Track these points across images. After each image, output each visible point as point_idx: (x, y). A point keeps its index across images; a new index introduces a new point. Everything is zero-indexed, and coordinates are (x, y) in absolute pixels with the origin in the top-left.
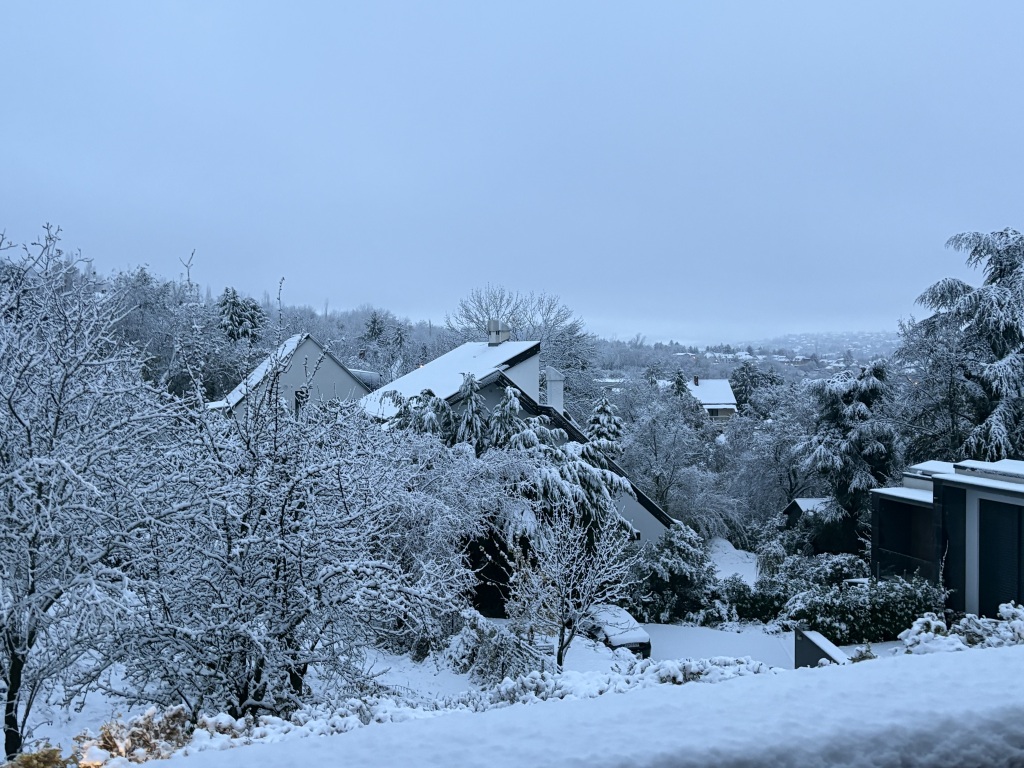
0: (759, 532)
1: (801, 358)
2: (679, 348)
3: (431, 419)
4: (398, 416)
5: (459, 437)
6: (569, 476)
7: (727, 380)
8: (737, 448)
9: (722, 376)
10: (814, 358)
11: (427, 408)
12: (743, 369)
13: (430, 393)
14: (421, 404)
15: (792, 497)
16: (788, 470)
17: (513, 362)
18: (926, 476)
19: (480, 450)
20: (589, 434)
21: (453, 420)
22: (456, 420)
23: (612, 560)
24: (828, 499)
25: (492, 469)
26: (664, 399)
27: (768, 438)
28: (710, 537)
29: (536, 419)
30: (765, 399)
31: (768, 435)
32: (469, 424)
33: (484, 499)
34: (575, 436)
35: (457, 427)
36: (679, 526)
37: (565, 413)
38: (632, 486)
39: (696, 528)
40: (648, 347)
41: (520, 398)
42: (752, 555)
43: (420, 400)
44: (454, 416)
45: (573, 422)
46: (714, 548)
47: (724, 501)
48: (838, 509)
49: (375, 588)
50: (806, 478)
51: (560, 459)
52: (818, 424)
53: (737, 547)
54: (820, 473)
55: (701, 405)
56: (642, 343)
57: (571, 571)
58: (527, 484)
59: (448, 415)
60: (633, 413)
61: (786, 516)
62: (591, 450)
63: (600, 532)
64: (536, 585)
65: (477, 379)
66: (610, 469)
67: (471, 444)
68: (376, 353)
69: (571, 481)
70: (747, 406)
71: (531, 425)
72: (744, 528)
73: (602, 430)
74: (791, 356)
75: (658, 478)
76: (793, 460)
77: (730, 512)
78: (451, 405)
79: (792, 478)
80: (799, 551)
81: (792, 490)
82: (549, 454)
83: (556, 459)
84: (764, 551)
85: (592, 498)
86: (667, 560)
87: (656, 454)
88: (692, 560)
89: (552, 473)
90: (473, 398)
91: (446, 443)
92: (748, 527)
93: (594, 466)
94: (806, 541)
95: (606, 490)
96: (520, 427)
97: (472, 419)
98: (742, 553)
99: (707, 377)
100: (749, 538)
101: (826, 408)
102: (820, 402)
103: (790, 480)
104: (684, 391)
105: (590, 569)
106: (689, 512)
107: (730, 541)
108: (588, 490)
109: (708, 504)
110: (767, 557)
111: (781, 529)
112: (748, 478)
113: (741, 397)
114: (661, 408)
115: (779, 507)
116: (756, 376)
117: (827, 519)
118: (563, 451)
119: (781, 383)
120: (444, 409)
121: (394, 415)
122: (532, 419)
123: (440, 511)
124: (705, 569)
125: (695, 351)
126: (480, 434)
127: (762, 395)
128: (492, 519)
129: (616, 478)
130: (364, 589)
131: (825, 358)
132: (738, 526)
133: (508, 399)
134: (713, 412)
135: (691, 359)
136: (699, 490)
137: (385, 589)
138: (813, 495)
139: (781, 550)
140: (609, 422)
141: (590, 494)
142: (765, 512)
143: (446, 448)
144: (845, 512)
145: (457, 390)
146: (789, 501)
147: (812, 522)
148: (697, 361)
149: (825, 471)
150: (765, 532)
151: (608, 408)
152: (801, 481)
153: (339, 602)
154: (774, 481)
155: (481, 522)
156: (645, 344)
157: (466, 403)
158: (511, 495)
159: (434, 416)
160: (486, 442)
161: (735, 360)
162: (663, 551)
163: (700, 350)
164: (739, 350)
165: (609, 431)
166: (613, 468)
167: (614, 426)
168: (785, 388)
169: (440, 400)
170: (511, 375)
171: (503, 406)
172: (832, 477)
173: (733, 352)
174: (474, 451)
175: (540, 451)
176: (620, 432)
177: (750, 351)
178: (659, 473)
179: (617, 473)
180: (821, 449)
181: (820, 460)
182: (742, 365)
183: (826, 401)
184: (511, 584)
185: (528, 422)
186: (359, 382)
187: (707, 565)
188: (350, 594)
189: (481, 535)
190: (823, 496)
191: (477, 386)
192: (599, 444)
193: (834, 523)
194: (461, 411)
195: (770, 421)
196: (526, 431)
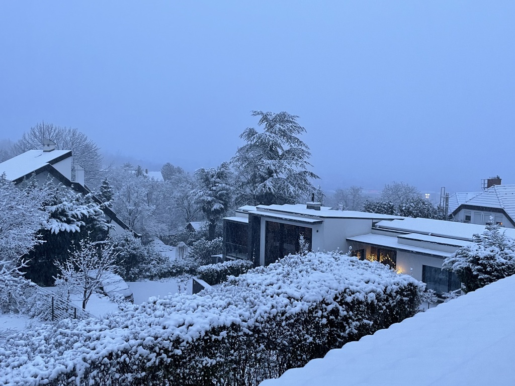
15: (189, 221)
17: (57, 160)
18: (245, 212)
37: (85, 185)
81: (188, 218)
104: (141, 175)
170: (56, 166)
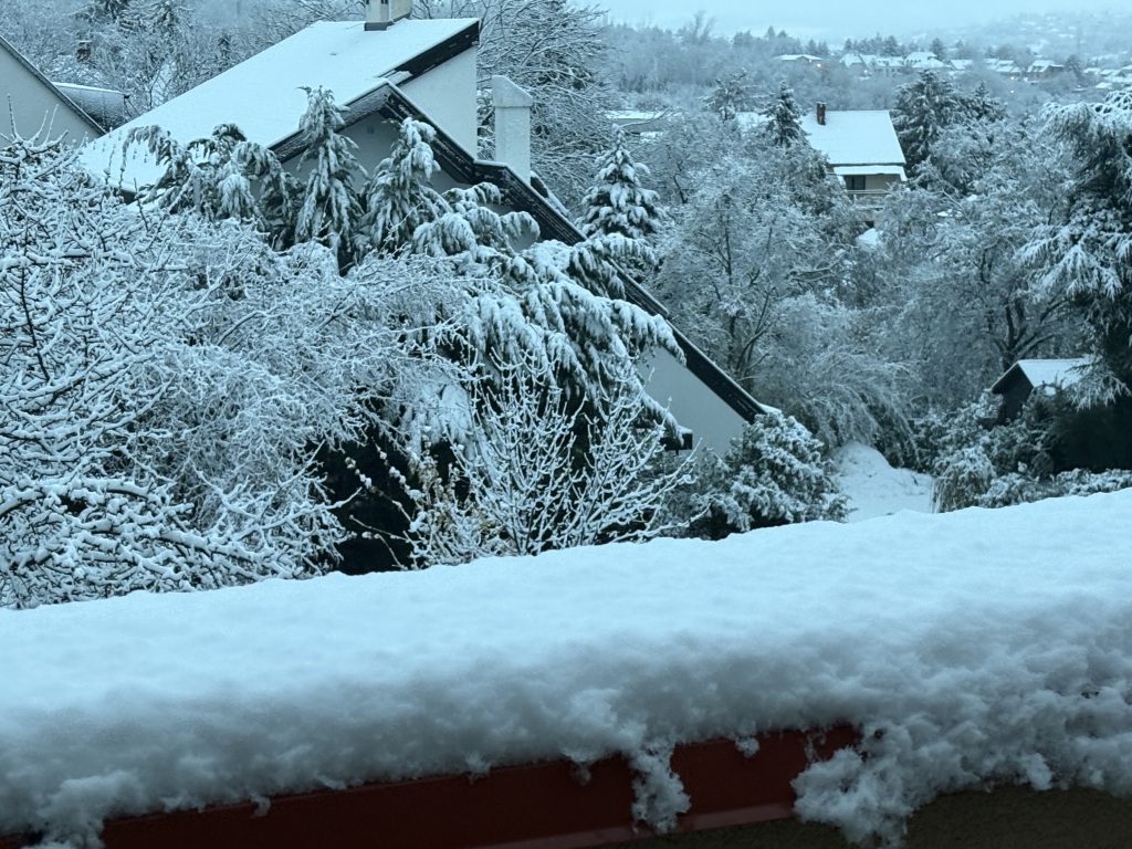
0: (941, 432)
1: (1045, 65)
2: (785, 44)
3: (237, 190)
4: (165, 183)
5: (300, 229)
6: (541, 314)
7: (887, 113)
8: (903, 257)
9: (877, 104)
10: (1073, 65)
11: (228, 165)
12: (920, 87)
13: (235, 134)
14: (215, 157)
15: (1012, 358)
16: (1006, 301)
17: (418, 66)
19: (346, 259)
20: (587, 227)
21: (286, 194)
22: (293, 192)
23: (626, 479)
24: (1086, 360)
25: (372, 296)
26: (750, 152)
27: (968, 233)
28: (839, 444)
29: (471, 191)
30: (964, 150)
31: (967, 228)
32: (323, 201)
33: (355, 360)
34: (554, 229)
35: (297, 208)
36: (772, 418)
37: (534, 181)
38: (675, 334)
39: (811, 424)
40: (721, 43)
41: (434, 145)
42: (926, 478)
43: (212, 148)
44: (288, 185)
45: (553, 201)
46: (847, 464)
47: (870, 368)
48: (1106, 381)
49: (111, 532)
50: (1044, 316)
51: (523, 278)
52: (1072, 201)
53: (894, 463)
54: (1072, 305)
55: (831, 167)
56: (706, 32)
57: (540, 505)
58: (448, 328)
59: (276, 181)
60: (684, 184)
61: (999, 397)
62: (589, 257)
63: (602, 424)
64: (466, 535)
65: (340, 100)
66: (629, 300)
67: (326, 243)
68: (116, 50)
69: (545, 324)
70: (925, 167)
71: (459, 205)
72: (911, 424)
73: (615, 219)
74: (1023, 59)
75: (733, 319)
76: (1017, 281)
77: (882, 389)
78: (283, 161)
79: (1014, 316)
80: (1022, 467)
81: (1013, 342)
82: (497, 265)
83: (514, 277)
84: (950, 469)
85: (590, 361)
86: (747, 488)
87: (729, 271)
88: (799, 487)
89: (507, 308)
90: (330, 143)
91: (269, 241)
92: (918, 422)
93: (595, 293)
94: (1038, 447)
95: (619, 343)
96: (434, 208)
97: (328, 192)
98: (905, 474)
99: (844, 106)
100: (920, 443)
101: (1089, 167)
102: (1078, 153)
103: (1010, 323)
104: (792, 134)
105: (580, 501)
106: (797, 392)
107: (881, 450)
108: (581, 344)
109: (837, 375)
110: (956, 480)
111: (987, 424)
112: (923, 320)
113: (914, 147)
114: (743, 171)
115: (984, 381)
116: (948, 104)
117: (1084, 402)
118: (530, 262)
119: (1001, 115)
120: (265, 169)
121: (154, 182)
122: (460, 192)
123: (261, 387)
124: (826, 507)
125: (820, 51)
126: (346, 224)
127: (955, 140)
128: (376, 405)
129: (643, 318)
130: (87, 534)
131: (1097, 65)
132: (898, 419)
133: (408, 147)
134: (855, 182)
135: (811, 69)
136: (818, 344)
137: (131, 536)
138: (1057, 354)
139: (984, 466)
140: (631, 201)
141: (585, 351)
142: (955, 391)
143: (270, 252)
144: (1120, 385)
145: (296, 129)
146: (1007, 366)
147: (1053, 408)
148: (825, 72)
149: (1082, 300)
150: (953, 432)
151: (629, 172)
152: (1032, 323)
153: (31, 564)
154: (977, 326)
155: (351, 410)
156: (714, 35)
157: (315, 156)
158: (415, 353)
159: (243, 182)
160: (361, 241)
161: (906, 70)
162: (738, 471)
163: (831, 48)
164: (914, 48)
165: (631, 222)
166: (635, 297)
167: (641, 211)
168: (1009, 127)
169: (257, 148)
170: (415, 94)
171: (397, 162)
172: (1096, 314)
173: (903, 53)
174: (334, 260)
175: (478, 260)
176: (655, 222)
177: (938, 49)
178: (734, 310)
179: (645, 308)
180: (1076, 255)
181: (1074, 276)
182: (920, 80)
183: (1091, 150)
184: (414, 536)
185: (453, 198)
186: (76, 111)
187: (830, 498)
188: (54, 546)
189: (350, 437)
190: (1077, 354)
191: (339, 119)
192: (607, 246)
193: (1097, 410)
194: (304, 173)
195: (973, 198)
196: (448, 217)
